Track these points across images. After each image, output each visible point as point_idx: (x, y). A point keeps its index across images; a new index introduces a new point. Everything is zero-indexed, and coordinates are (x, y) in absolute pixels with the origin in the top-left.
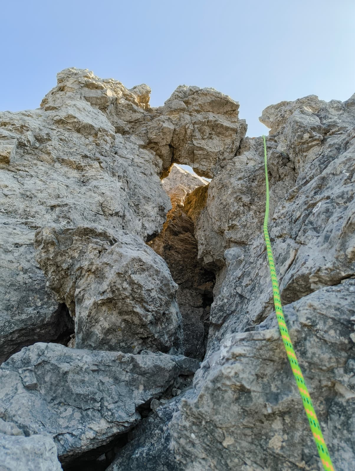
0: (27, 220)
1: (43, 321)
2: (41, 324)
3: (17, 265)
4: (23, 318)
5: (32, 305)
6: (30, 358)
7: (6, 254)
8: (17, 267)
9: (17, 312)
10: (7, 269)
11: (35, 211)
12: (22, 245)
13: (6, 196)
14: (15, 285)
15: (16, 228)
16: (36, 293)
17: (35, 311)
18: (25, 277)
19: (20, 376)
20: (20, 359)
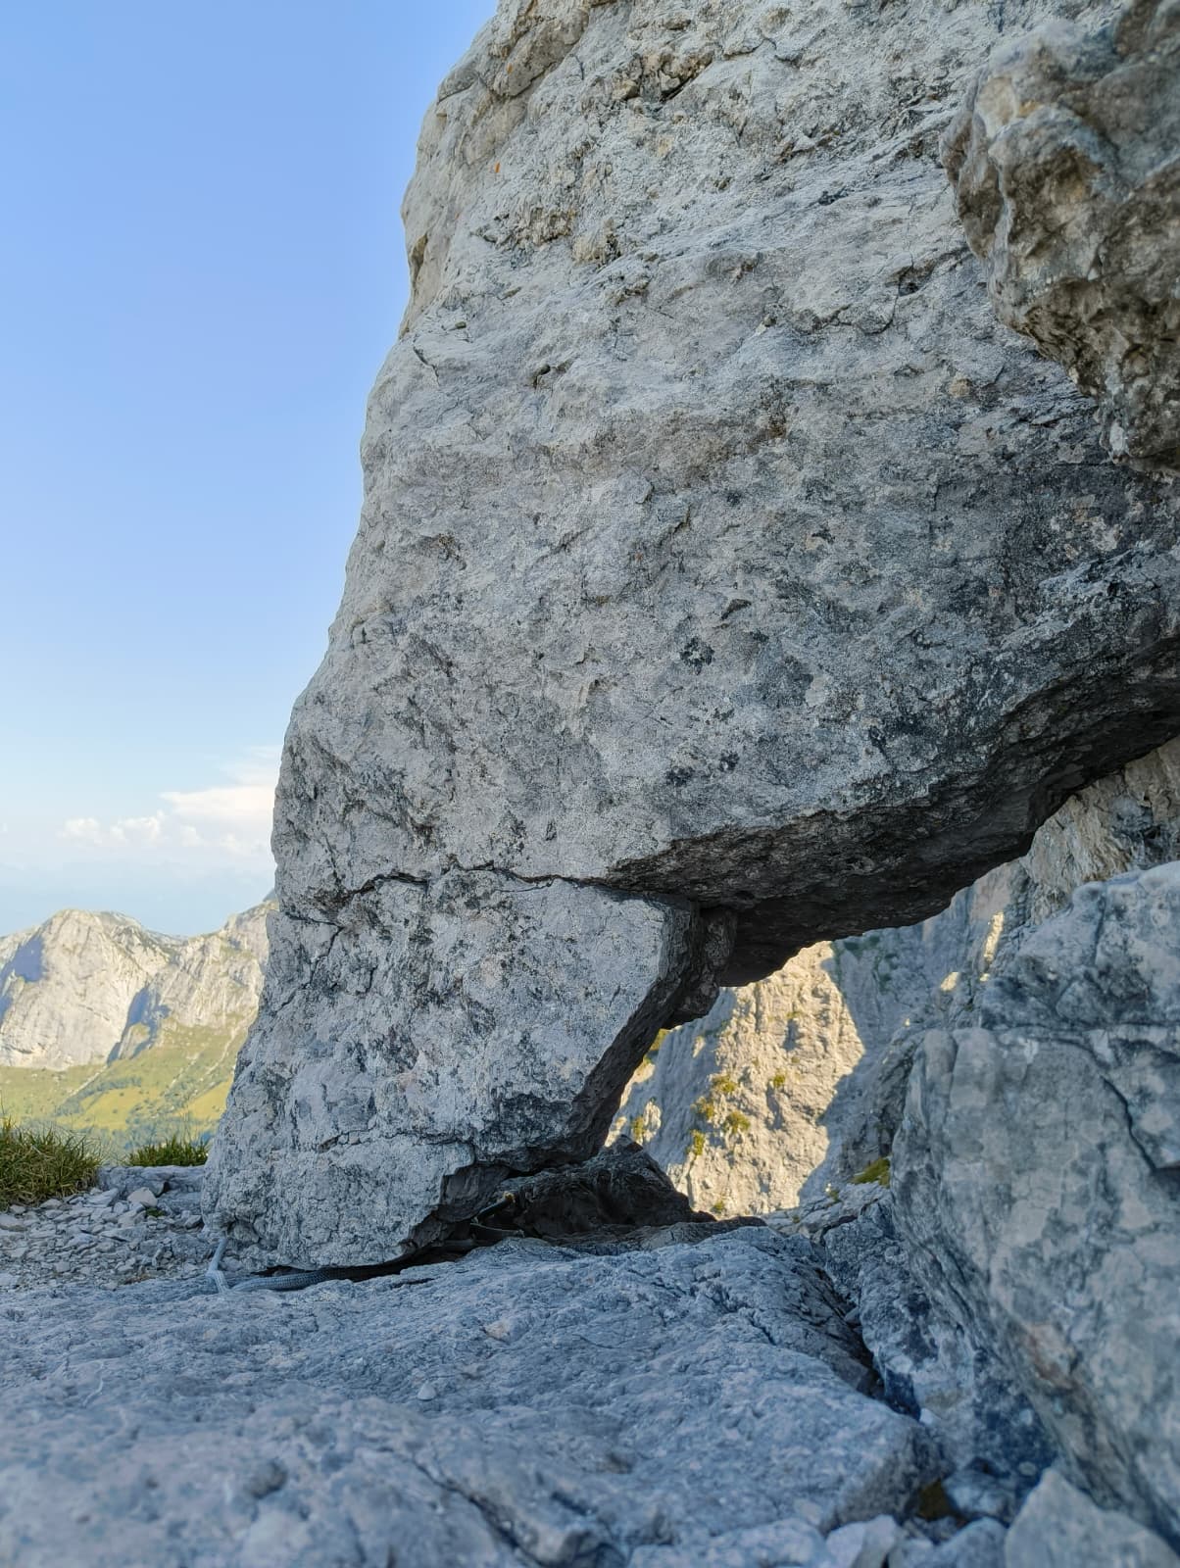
0: (917, 129)
1: (1154, 625)
2: (1150, 644)
3: (939, 381)
4: (1047, 635)
5: (1072, 554)
6: (1142, 967)
7: (876, 346)
8: (943, 389)
9: (1009, 609)
10: (903, 417)
11: (940, 55)
12: (930, 269)
13: (793, 62)
14: (959, 482)
15: (880, 193)
16: (1075, 488)
17: (1099, 587)
18: (996, 426)
19: (1109, 1085)
20: (1080, 970)
